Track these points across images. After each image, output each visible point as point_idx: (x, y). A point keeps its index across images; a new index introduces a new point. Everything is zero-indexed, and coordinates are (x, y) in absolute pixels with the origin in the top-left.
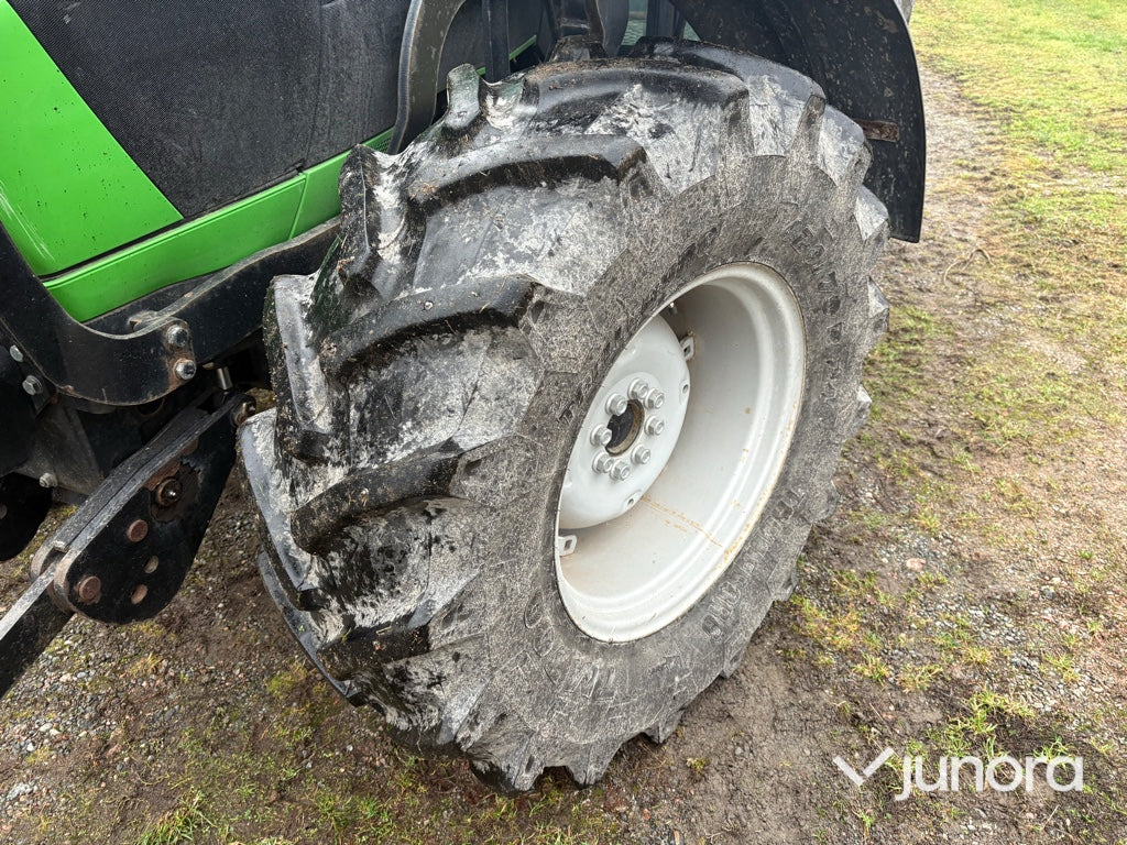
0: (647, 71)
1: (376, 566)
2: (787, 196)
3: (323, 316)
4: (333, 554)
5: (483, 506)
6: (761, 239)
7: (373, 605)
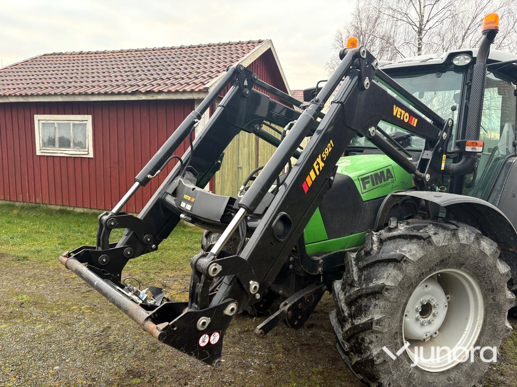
0: (433, 222)
1: (363, 309)
2: (471, 254)
3: (358, 259)
4: (353, 307)
5: (388, 300)
6: (464, 264)
7: (360, 319)
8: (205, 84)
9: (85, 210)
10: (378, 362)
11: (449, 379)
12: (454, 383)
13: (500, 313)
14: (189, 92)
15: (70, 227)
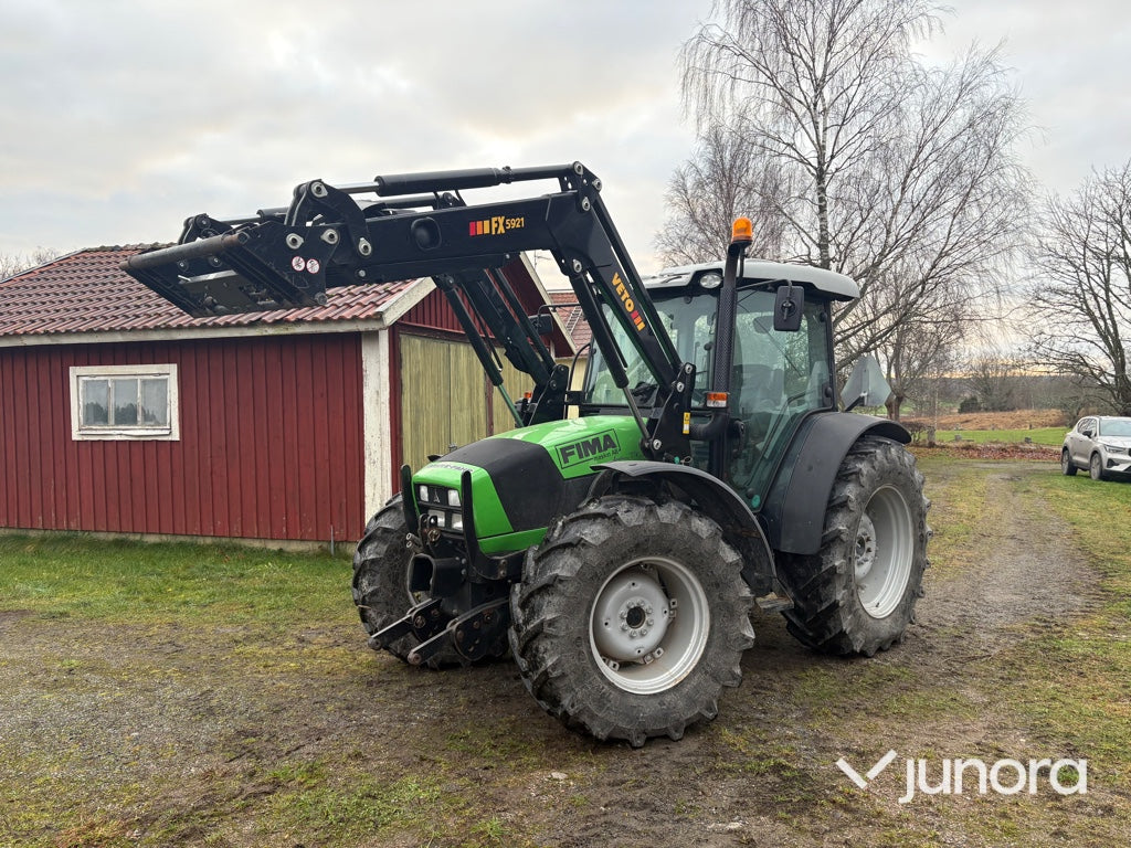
1: (536, 610)
2: (678, 536)
7: (533, 622)
8: (378, 306)
9: (164, 538)
10: (554, 674)
11: (662, 704)
12: (668, 708)
13: (732, 615)
14: (349, 320)
15: (138, 567)
